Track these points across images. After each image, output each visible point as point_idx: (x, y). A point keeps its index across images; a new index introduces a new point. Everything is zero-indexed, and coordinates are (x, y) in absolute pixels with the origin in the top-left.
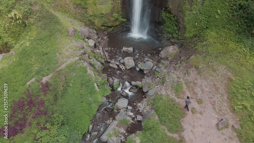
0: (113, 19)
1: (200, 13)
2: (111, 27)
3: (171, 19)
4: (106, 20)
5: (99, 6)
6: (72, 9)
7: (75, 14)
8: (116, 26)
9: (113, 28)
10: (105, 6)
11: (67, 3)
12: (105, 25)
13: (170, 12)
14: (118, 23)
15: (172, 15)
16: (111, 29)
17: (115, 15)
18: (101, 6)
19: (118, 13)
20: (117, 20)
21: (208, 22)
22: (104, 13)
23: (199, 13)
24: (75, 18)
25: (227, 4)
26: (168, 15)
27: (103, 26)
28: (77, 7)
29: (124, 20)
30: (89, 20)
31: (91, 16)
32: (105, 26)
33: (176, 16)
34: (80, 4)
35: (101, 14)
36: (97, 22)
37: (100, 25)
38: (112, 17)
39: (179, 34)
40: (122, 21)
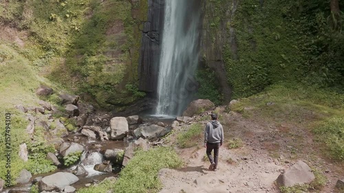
0: (125, 92)
2: (120, 105)
3: (207, 77)
4: (114, 94)
5: (105, 72)
6: (68, 78)
8: (129, 104)
9: (124, 107)
10: (115, 72)
12: (113, 101)
14: (132, 99)
15: (207, 69)
16: (121, 109)
17: (129, 86)
18: (109, 72)
19: (133, 83)
20: (130, 94)
22: (111, 81)
23: (250, 61)
25: (296, 47)
27: (109, 103)
28: (75, 74)
29: (142, 94)
30: (88, 92)
31: (92, 86)
32: (111, 104)
33: (213, 69)
34: (79, 70)
35: (108, 84)
36: (100, 96)
37: (104, 100)
38: (124, 89)
39: (223, 98)
40: (138, 96)
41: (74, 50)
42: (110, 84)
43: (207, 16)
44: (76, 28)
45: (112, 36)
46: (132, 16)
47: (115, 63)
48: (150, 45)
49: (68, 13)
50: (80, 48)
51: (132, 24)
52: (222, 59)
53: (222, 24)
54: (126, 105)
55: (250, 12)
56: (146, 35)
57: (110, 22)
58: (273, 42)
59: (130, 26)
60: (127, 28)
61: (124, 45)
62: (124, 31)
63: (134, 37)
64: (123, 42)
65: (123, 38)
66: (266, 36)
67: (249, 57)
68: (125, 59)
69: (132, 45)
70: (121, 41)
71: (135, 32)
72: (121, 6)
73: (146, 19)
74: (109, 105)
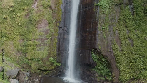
0: (49, 63)
1: (132, 53)
2: (46, 71)
3: (101, 60)
4: (42, 64)
5: (37, 51)
6: (14, 54)
7: (16, 58)
8: (51, 70)
9: (48, 72)
10: (43, 51)
11: (12, 49)
12: (41, 68)
13: (99, 53)
14: (53, 67)
15: (102, 56)
16: (46, 73)
17: (51, 59)
18: (39, 51)
19: (54, 58)
20: (52, 64)
21: (143, 62)
22: (40, 57)
23: (130, 53)
24: (14, 62)
26: (98, 56)
27: (39, 70)
28: (19, 52)
29: (59, 64)
30: (27, 63)
31: (29, 60)
32: (40, 70)
33: (106, 56)
34: (21, 50)
35: (38, 58)
36: (34, 66)
37: (36, 68)
38: (48, 61)
39: (113, 76)
40: (56, 65)
41: (18, 37)
42: (40, 58)
43: (100, 22)
44: (20, 24)
45: (41, 29)
46: (53, 17)
47: (43, 45)
48: (64, 35)
49: (14, 15)
50: (22, 35)
51: (52, 22)
52: (112, 50)
53: (110, 28)
54: (49, 71)
55: (127, 21)
56: (61, 29)
57: (39, 21)
58: (144, 41)
59: (51, 23)
60: (50, 25)
61: (48, 35)
62: (48, 26)
63: (54, 30)
64: (48, 33)
65: (48, 30)
66: (139, 37)
67: (130, 50)
68: (49, 43)
69: (53, 35)
70: (47, 32)
71: (54, 27)
72: (46, 11)
73: (61, 20)
74: (39, 71)
